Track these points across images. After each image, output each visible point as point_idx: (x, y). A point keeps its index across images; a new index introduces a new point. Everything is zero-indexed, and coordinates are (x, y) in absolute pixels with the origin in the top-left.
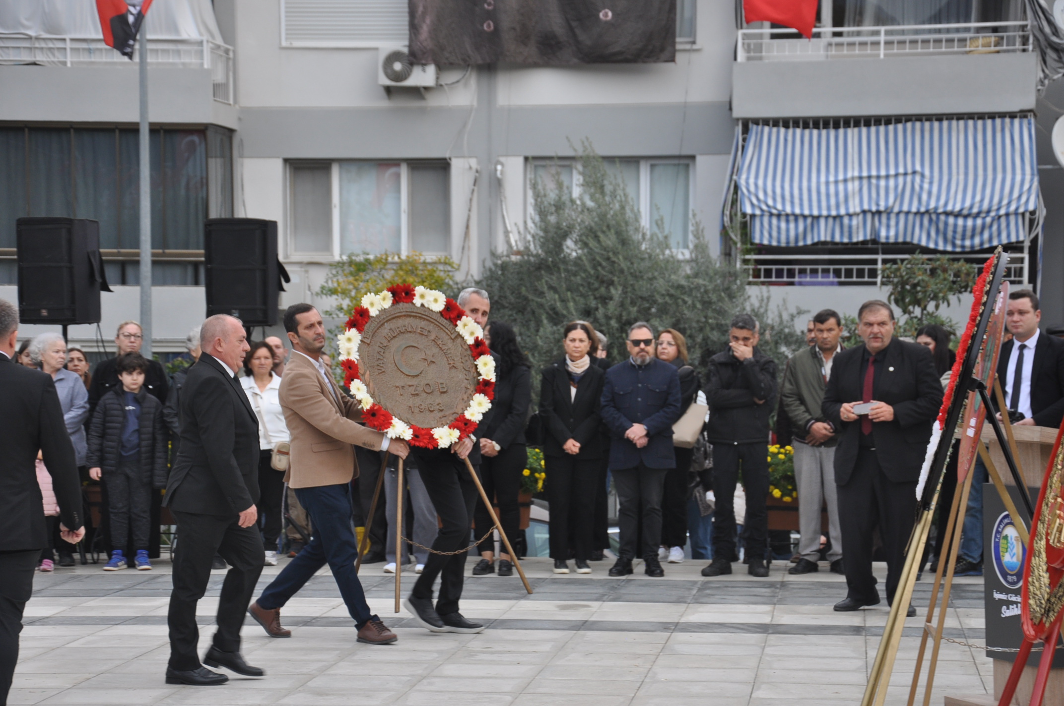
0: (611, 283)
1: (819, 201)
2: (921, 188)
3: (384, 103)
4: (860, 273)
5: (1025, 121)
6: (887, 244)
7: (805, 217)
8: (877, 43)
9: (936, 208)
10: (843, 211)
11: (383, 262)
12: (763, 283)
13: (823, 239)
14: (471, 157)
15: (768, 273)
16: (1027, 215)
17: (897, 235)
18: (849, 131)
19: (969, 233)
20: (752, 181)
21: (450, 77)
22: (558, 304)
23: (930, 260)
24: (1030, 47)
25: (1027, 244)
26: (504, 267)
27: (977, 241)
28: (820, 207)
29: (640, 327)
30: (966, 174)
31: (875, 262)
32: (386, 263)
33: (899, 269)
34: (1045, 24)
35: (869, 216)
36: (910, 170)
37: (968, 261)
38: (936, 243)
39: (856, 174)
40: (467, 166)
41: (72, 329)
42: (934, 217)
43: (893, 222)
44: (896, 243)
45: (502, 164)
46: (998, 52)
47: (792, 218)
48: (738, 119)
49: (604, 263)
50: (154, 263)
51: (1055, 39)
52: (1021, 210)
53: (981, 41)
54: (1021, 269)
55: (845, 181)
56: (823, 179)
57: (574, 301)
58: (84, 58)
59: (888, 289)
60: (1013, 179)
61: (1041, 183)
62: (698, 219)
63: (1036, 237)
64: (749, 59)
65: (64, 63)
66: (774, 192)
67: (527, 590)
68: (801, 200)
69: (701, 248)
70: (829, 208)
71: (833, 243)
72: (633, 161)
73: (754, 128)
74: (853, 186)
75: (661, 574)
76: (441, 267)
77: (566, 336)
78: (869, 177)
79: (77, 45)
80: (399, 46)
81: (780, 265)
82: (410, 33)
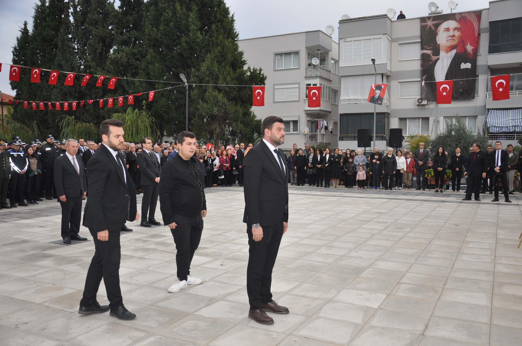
0: (462, 140)
1: (503, 124)
3: (417, 107)
4: (512, 138)
6: (517, 132)
7: (500, 127)
8: (516, 94)
10: (508, 126)
11: (417, 136)
12: (492, 140)
13: (504, 131)
15: (492, 138)
17: (519, 130)
18: (510, 111)
20: (489, 120)
26: (440, 137)
28: (503, 125)
35: (514, 127)
39: (511, 119)
40: (433, 118)
41: (366, 148)
43: (519, 128)
44: (519, 132)
45: (439, 118)
47: (497, 127)
48: (487, 109)
49: (460, 136)
50: (376, 137)
55: (509, 120)
56: (504, 120)
58: (365, 102)
59: (518, 141)
62: (479, 127)
64: (489, 97)
65: (361, 103)
66: (494, 122)
67: (449, 196)
68: (499, 124)
69: (479, 133)
70: (505, 125)
71: (506, 132)
72: (465, 117)
73: (490, 110)
76: (428, 137)
77: (456, 149)
78: (514, 119)
79: (363, 100)
80: (420, 97)
81: (495, 136)
82: (421, 95)
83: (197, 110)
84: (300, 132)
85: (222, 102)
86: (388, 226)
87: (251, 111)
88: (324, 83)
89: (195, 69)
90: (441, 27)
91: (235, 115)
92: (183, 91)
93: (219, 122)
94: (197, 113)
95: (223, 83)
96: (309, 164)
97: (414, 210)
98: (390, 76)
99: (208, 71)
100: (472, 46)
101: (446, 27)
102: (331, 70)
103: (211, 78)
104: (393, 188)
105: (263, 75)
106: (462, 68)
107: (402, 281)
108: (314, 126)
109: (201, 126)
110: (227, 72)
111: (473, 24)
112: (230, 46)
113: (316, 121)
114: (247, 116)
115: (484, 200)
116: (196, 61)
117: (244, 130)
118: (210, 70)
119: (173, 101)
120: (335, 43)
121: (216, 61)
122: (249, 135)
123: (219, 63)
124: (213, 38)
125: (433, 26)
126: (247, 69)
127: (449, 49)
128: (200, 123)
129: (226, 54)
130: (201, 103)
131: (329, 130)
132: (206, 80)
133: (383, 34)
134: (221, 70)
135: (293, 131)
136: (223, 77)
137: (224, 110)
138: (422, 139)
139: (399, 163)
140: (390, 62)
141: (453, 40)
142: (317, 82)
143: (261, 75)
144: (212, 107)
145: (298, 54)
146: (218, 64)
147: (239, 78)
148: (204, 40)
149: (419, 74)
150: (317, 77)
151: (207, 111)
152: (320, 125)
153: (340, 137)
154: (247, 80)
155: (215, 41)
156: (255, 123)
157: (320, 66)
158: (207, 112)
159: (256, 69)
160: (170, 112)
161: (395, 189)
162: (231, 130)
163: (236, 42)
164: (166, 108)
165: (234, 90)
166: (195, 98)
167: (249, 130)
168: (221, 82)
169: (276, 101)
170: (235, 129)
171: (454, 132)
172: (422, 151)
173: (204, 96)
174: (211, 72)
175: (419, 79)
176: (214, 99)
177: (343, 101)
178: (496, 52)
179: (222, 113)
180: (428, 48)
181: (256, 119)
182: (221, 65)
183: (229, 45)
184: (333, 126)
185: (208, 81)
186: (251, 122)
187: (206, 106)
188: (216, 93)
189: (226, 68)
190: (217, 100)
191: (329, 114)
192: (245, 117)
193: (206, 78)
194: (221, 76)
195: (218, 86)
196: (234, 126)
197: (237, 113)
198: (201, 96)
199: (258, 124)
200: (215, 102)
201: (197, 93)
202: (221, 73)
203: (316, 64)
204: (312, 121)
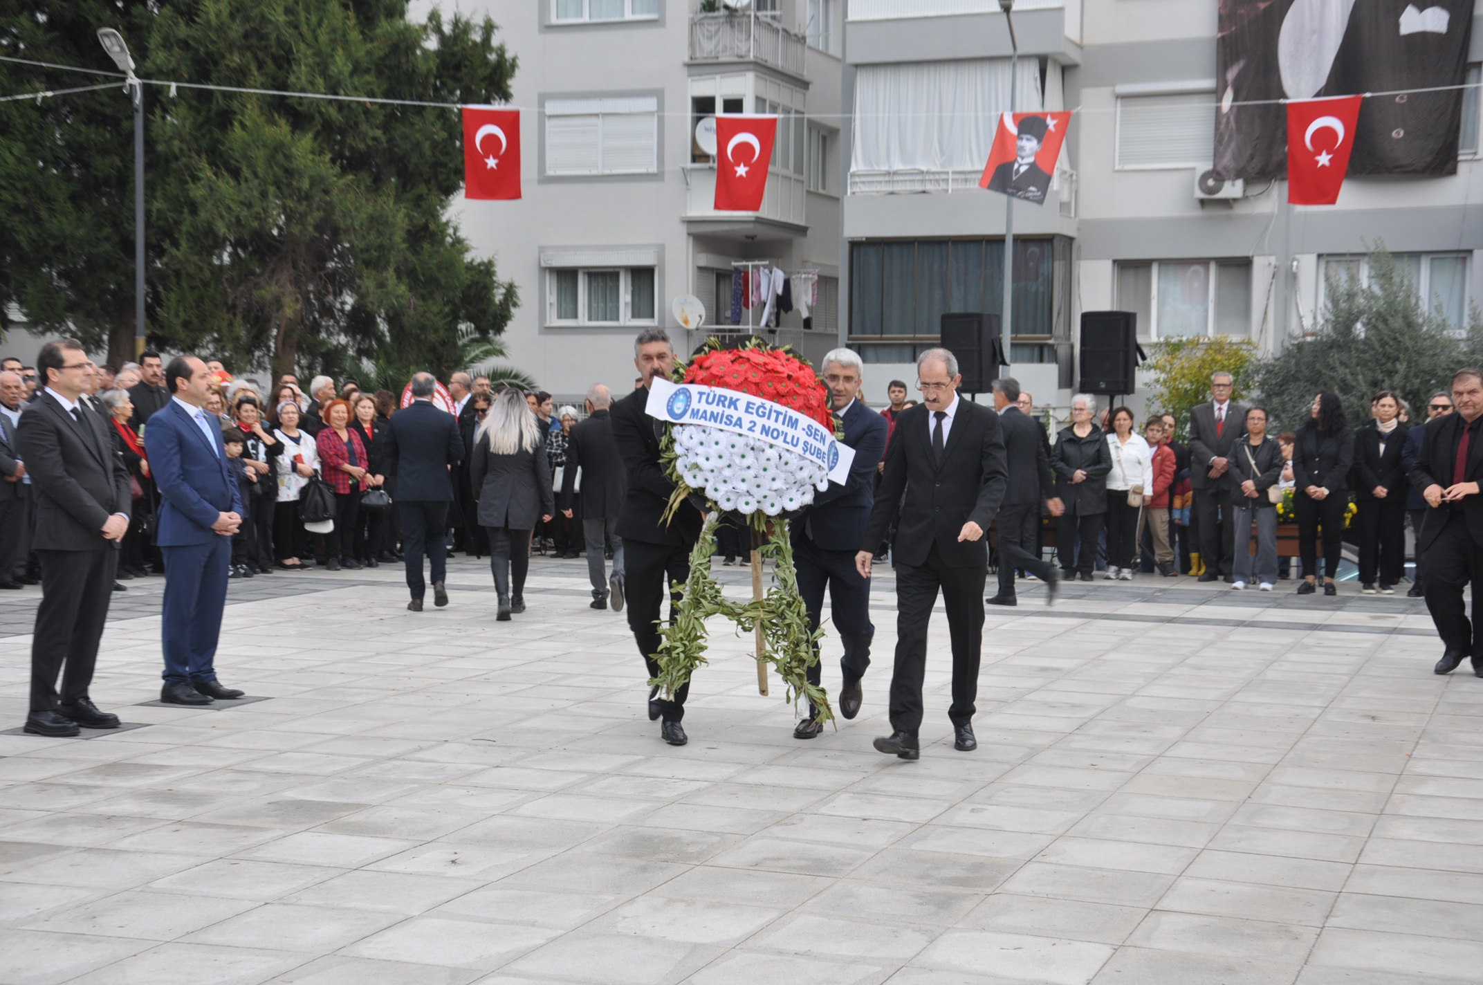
3: (1198, 213)
11: (1194, 344)
14: (1270, 255)
21: (1255, 190)
22: (1349, 377)
26: (1300, 347)
32: (1198, 344)
40: (1267, 263)
45: (1298, 261)
49: (1391, 343)
50: (1013, 345)
57: (1363, 374)
58: (961, 186)
62: (1475, 304)
65: (947, 191)
72: (1416, 255)
76: (1244, 347)
79: (957, 176)
80: (1209, 166)
82: (1215, 155)
83: (186, 210)
84: (662, 320)
85: (311, 177)
86: (1091, 719)
87: (444, 219)
88: (774, 92)
91: (372, 237)
92: (108, 111)
93: (295, 267)
94: (188, 222)
95: (314, 88)
97: (1190, 661)
98: (1076, 66)
99: (239, 21)
102: (808, 33)
103: (256, 57)
104: (1095, 573)
105: (501, 51)
106: (1404, 31)
107: (1165, 904)
108: (727, 291)
109: (206, 285)
110: (334, 31)
113: (736, 269)
114: (426, 246)
117: (415, 309)
118: (247, 19)
119: (56, 157)
122: (436, 331)
126: (423, 20)
128: (201, 269)
130: (209, 179)
131: (799, 312)
132: (228, 66)
134: (303, 19)
135: (633, 316)
136: (315, 54)
137: (318, 215)
139: (1119, 461)
140: (1079, 1)
142: (744, 86)
143: (491, 49)
147: (388, 62)
149: (1208, 57)
150: (742, 67)
151: (237, 216)
152: (758, 287)
154: (427, 76)
156: (466, 278)
158: (238, 220)
160: (44, 214)
161: (1108, 578)
162: (348, 308)
164: (25, 192)
165: (367, 120)
166: (176, 150)
167: (435, 309)
168: (303, 82)
169: (550, 172)
170: (372, 303)
171: (1364, 325)
172: (1224, 414)
173: (218, 141)
174: (254, 30)
175: (1209, 83)
176: (271, 159)
179: (311, 229)
181: (468, 257)
184: (813, 295)
185: (241, 71)
186: (444, 271)
187: (231, 191)
188: (281, 129)
189: (324, 11)
190: (286, 164)
191: (798, 240)
192: (418, 249)
193: (231, 54)
194: (302, 51)
195: (291, 97)
196: (367, 288)
197: (381, 228)
198: (204, 143)
199: (477, 283)
200: (275, 176)
201: (184, 126)
202: (301, 34)
203: (739, 5)
204: (717, 269)
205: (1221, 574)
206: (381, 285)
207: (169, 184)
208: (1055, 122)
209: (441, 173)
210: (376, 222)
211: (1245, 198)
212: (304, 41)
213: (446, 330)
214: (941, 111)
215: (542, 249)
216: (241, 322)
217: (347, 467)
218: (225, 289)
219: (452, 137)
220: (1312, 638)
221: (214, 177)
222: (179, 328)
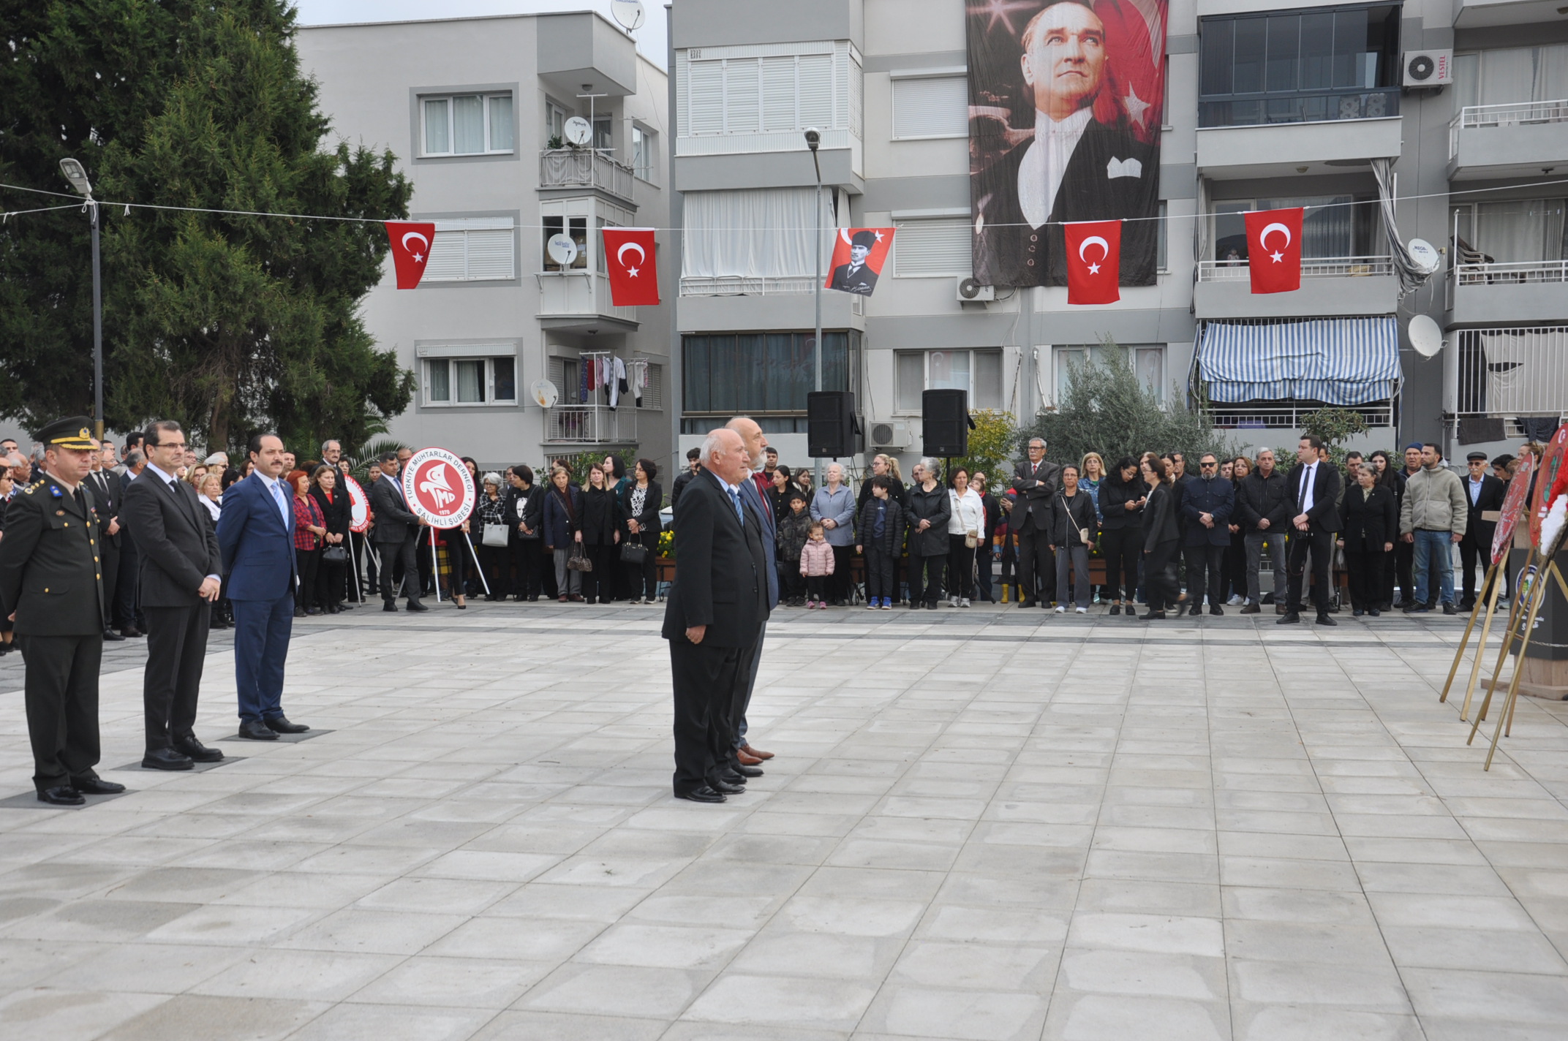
0: (1128, 427)
1: (1254, 373)
2: (1322, 363)
3: (960, 312)
4: (1281, 420)
5: (1390, 320)
6: (1299, 400)
7: (1244, 383)
9: (1332, 377)
10: (1270, 380)
12: (1222, 427)
13: (1256, 397)
14: (1016, 346)
15: (1221, 421)
16: (1393, 381)
17: (1306, 395)
18: (1274, 326)
19: (1354, 394)
20: (1208, 359)
23: (1333, 411)
24: (1393, 272)
25: (1392, 400)
26: (1050, 417)
27: (1359, 398)
28: (1254, 377)
29: (1207, 455)
30: (1352, 355)
31: (1291, 412)
33: (1313, 417)
34: (1403, 257)
35: (1287, 382)
36: (1314, 352)
37: (1359, 411)
38: (1332, 400)
39: (1279, 355)
40: (1014, 352)
42: (1331, 382)
43: (1303, 386)
44: (1306, 400)
45: (1037, 350)
46: (1371, 275)
47: (1236, 384)
48: (1198, 320)
49: (1123, 415)
51: (1409, 267)
52: (1389, 378)
53: (1360, 268)
54: (1388, 416)
55: (1271, 359)
56: (1256, 358)
58: (772, 290)
59: (1303, 431)
60: (1383, 358)
61: (1401, 361)
63: (1398, 396)
64: (1202, 280)
65: (761, 294)
66: (1224, 367)
68: (1242, 372)
69: (1178, 405)
70: (1260, 377)
71: (1263, 400)
72: (1125, 347)
74: (1276, 363)
75: (1222, 613)
78: (1287, 357)
79: (768, 283)
80: (969, 275)
81: (1229, 415)
82: (973, 267)
83: (133, 312)
84: (521, 400)
85: (245, 283)
86: (1036, 725)
87: (354, 317)
88: (609, 213)
89: (118, 138)
90: (1036, 23)
91: (296, 333)
92: (60, 228)
93: (228, 357)
94: (134, 322)
95: (245, 205)
96: (632, 522)
97: (1072, 672)
98: (860, 195)
99: (179, 152)
100: (1143, 101)
101: (1056, 26)
102: (634, 167)
103: (193, 182)
104: (939, 602)
105: (400, 178)
106: (1111, 176)
107: (1228, 880)
108: (575, 377)
109: (151, 375)
110: (261, 160)
111: (1143, 22)
112: (267, 59)
113: (583, 358)
114: (339, 340)
115: (1268, 632)
116: (122, 108)
117: (331, 394)
118: (187, 151)
120: (643, 62)
121: (210, 115)
122: (348, 411)
123: (226, 122)
124: (195, 18)
125: (1010, 20)
126: (334, 152)
127: (1066, 107)
128: (147, 361)
129: (252, 87)
130: (155, 286)
131: (632, 393)
132: (170, 190)
133: (835, 40)
134: (235, 151)
135: (497, 398)
136: (246, 180)
137: (250, 315)
138: (987, 427)
139: (958, 511)
140: (860, 143)
141: (1079, 76)
142: (586, 208)
143: (391, 177)
144: (204, 298)
145: (511, 98)
146: (219, 126)
147: (306, 187)
148: (155, 25)
149: (963, 190)
150: (585, 193)
151: (181, 317)
152: (601, 372)
153: (683, 421)
154: (339, 196)
155: (204, 33)
156: (374, 367)
157: (597, 150)
158: (182, 320)
159: (369, 155)
161: (951, 606)
163: (287, 43)
165: (290, 235)
166: (124, 261)
167: (350, 393)
168: (237, 202)
170: (296, 389)
171: (1098, 401)
173: (162, 253)
174: (192, 159)
175: (965, 211)
176: (209, 269)
177: (692, 284)
178: (1225, 124)
179: (244, 327)
180: (993, 98)
181: (372, 350)
182: (233, 130)
183: (262, 54)
184: (645, 379)
185: (181, 193)
186: (356, 361)
187: (176, 295)
188: (219, 243)
189: (253, 144)
190: (223, 272)
191: (631, 334)
192: (332, 343)
193: (173, 180)
194: (234, 176)
195: (226, 214)
196: (292, 376)
197: (303, 325)
198: (149, 255)
199: (382, 371)
200: (214, 282)
201: (131, 241)
202: (233, 164)
203: (581, 143)
204: (565, 358)
205: (1038, 601)
206: (303, 373)
207: (116, 290)
208: (882, 235)
209: (351, 279)
210: (300, 321)
211: (996, 300)
212: (236, 170)
213: (356, 411)
214: (754, 227)
215: (417, 343)
216: (182, 406)
217: (313, 527)
218: (168, 378)
219: (360, 250)
220: (1148, 650)
221: (160, 284)
222: (127, 412)
